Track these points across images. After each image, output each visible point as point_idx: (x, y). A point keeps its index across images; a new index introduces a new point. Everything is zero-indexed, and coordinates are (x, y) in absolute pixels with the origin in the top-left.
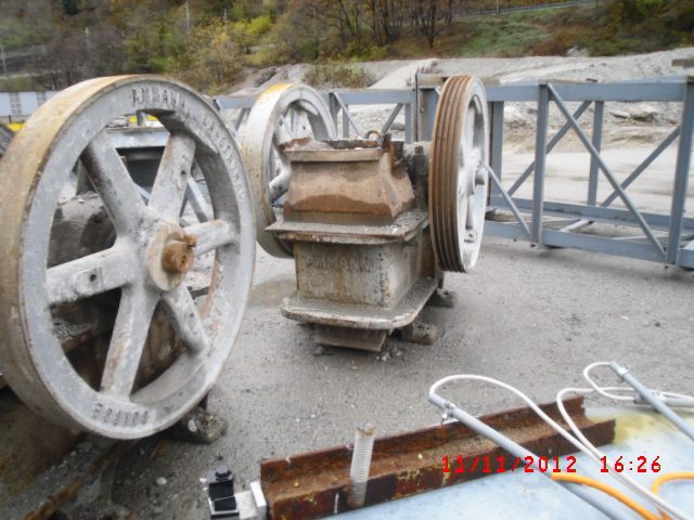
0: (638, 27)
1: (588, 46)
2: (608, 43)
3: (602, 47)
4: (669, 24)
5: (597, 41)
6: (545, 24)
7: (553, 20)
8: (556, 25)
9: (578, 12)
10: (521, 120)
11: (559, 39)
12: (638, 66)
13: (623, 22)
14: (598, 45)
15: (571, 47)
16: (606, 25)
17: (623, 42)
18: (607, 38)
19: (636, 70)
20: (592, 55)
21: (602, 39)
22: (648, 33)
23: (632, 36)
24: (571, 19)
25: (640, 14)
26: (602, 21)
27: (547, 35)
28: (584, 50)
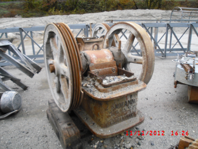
0: (34, 10)
1: (21, 15)
2: (27, 14)
3: (25, 15)
4: (41, 9)
5: (23, 13)
6: (5, 8)
7: (7, 7)
8: (8, 8)
9: (15, 5)
10: (15, 37)
11: (11, 12)
12: (41, 20)
13: (29, 8)
14: (24, 14)
15: (16, 15)
16: (24, 9)
17: (31, 14)
18: (26, 13)
19: (41, 21)
20: (23, 17)
21: (25, 13)
22: (37, 12)
23: (33, 12)
24: (13, 7)
25: (34, 6)
26: (23, 8)
27: (7, 11)
28: (20, 16)
